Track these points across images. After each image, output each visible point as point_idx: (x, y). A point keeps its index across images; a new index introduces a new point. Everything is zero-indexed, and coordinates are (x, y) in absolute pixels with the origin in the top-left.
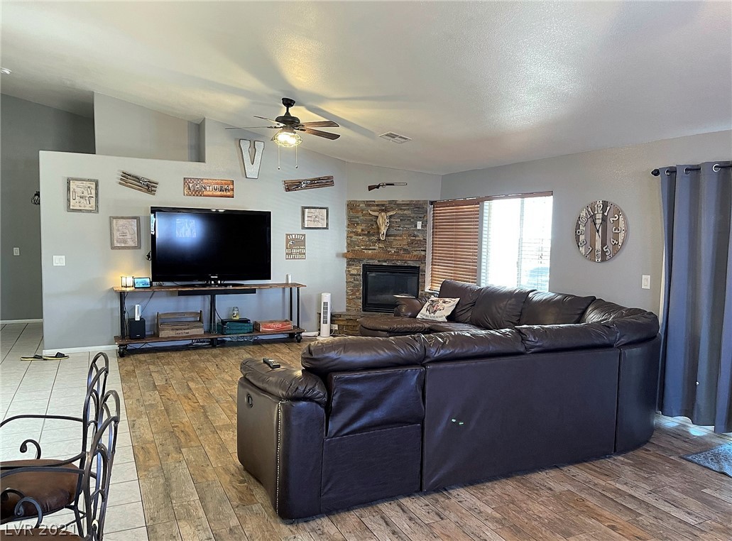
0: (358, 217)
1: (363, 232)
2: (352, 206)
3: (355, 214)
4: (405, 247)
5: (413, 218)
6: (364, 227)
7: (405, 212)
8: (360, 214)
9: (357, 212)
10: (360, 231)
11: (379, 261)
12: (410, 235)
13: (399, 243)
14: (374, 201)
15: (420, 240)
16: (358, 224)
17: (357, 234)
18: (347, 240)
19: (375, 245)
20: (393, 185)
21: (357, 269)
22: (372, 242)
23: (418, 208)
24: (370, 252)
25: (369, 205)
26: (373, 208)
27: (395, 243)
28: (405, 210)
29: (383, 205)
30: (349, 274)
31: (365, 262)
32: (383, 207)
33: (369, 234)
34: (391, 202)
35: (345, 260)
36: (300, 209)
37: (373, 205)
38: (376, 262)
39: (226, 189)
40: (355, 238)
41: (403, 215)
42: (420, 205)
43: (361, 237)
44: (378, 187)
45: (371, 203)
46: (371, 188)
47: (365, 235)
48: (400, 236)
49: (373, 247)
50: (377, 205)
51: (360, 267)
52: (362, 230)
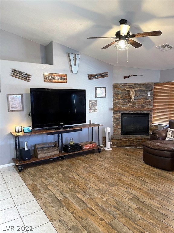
0: (119, 91)
1: (121, 98)
2: (116, 86)
3: (117, 90)
4: (142, 105)
5: (146, 91)
6: (121, 96)
7: (142, 88)
8: (120, 90)
9: (118, 89)
10: (120, 98)
11: (129, 111)
12: (144, 99)
13: (139, 102)
14: (127, 84)
15: (150, 101)
16: (119, 94)
17: (118, 99)
18: (113, 102)
19: (127, 104)
20: (136, 76)
21: (118, 116)
22: (126, 103)
23: (149, 86)
24: (125, 107)
25: (124, 86)
26: (126, 87)
27: (137, 103)
28: (142, 87)
29: (131, 85)
30: (114, 118)
31: (122, 112)
32: (132, 86)
33: (124, 99)
34: (135, 84)
35: (112, 112)
36: (95, 88)
37: (127, 86)
38: (128, 112)
39: (63, 79)
40: (117, 101)
41: (141, 90)
42: (150, 85)
43: (120, 101)
44: (128, 77)
45: (125, 85)
46: (125, 78)
47: (122, 99)
48: (140, 100)
49: (126, 105)
50: (128, 85)
51: (120, 115)
52: (121, 97)
